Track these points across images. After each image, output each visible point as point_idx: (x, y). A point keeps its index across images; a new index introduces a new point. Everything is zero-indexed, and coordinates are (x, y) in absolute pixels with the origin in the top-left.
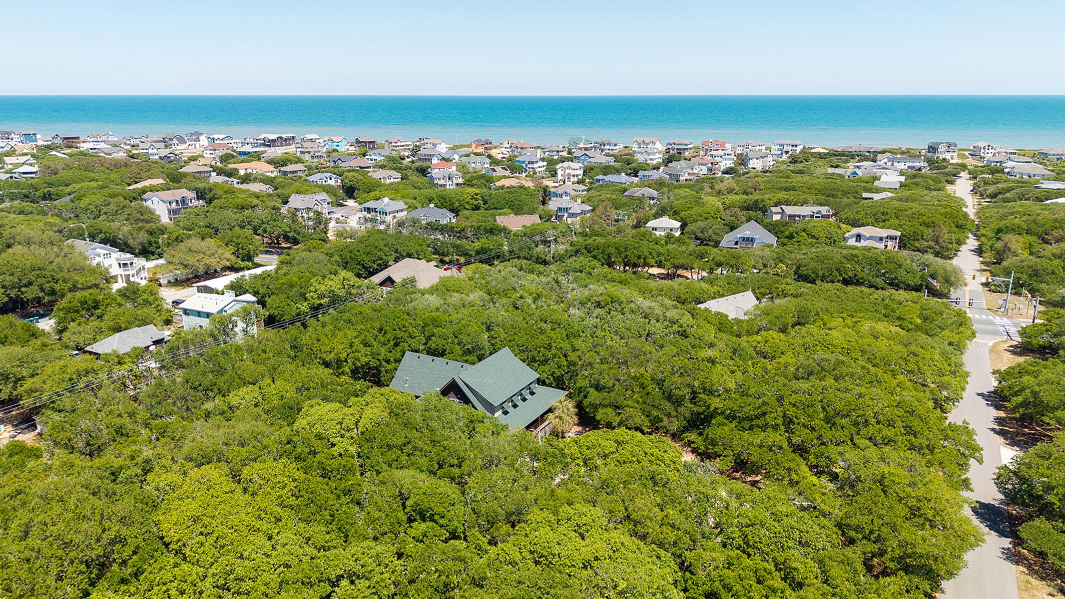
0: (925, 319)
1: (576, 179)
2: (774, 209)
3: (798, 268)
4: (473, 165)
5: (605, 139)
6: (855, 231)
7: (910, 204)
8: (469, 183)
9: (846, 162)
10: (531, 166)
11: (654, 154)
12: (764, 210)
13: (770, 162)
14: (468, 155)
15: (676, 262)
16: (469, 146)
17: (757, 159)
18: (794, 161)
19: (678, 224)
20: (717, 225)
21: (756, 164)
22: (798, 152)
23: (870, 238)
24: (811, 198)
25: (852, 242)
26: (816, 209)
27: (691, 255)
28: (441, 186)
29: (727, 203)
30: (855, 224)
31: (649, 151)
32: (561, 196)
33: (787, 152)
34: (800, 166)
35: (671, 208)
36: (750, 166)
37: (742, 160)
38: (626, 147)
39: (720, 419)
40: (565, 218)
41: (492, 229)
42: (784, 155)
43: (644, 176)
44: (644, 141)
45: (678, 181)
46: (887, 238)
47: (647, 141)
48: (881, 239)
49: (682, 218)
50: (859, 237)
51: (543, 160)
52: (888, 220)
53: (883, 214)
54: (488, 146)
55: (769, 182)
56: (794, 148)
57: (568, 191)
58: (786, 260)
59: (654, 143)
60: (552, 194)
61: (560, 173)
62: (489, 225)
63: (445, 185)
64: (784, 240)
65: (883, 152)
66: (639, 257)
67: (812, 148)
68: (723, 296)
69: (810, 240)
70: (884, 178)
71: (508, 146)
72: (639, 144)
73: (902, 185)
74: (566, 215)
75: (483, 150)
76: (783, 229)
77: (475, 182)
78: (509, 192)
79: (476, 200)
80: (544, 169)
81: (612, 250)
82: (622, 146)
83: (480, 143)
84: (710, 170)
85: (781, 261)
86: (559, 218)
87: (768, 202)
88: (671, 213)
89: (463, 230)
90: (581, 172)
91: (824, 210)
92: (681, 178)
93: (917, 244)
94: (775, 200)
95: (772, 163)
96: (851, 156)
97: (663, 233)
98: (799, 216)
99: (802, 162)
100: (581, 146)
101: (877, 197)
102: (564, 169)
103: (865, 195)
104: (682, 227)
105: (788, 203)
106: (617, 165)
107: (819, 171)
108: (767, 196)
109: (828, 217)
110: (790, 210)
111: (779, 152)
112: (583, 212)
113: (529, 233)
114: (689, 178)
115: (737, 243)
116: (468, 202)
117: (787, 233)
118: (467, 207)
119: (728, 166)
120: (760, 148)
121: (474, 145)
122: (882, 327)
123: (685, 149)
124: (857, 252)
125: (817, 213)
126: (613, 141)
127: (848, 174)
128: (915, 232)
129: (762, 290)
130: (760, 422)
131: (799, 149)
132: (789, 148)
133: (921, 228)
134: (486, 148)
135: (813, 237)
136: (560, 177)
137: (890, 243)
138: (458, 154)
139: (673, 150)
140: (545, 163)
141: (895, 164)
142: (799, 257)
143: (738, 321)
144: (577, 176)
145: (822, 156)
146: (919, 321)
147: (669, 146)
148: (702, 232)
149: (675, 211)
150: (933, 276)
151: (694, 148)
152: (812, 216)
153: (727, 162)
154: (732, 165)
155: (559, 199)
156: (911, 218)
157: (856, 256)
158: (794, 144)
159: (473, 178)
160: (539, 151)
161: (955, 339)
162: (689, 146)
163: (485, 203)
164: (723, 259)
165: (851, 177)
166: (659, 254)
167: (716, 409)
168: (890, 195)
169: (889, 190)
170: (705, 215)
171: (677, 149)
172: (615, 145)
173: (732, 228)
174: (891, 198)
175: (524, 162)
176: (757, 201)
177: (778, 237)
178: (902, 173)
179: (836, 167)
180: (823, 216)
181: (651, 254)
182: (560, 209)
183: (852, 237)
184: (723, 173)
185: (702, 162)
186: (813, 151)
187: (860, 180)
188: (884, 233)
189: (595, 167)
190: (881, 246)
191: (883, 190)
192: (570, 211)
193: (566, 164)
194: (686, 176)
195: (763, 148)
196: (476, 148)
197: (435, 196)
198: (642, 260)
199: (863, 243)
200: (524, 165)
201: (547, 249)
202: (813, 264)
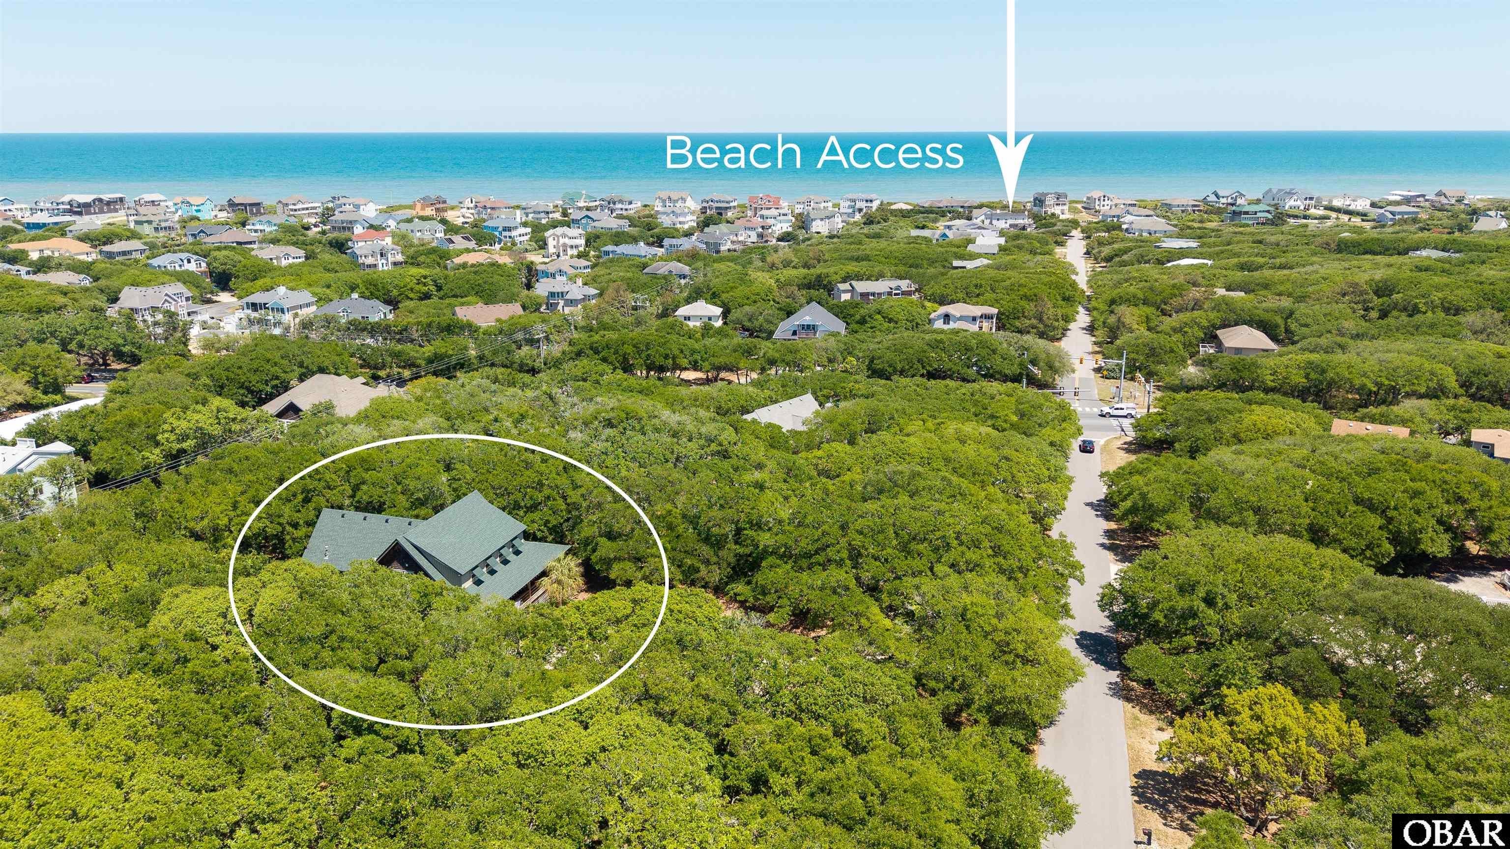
0: (1022, 415)
1: (575, 252)
2: (842, 287)
3: (872, 361)
4: (419, 234)
5: (614, 194)
6: (943, 310)
7: (1009, 273)
8: (412, 261)
9: (935, 221)
10: (507, 234)
11: (684, 214)
12: (830, 289)
13: (838, 223)
14: (410, 221)
15: (717, 361)
16: (412, 207)
17: (822, 219)
18: (869, 221)
19: (718, 311)
20: (769, 310)
21: (820, 227)
22: (874, 209)
23: (961, 318)
24: (887, 271)
25: (939, 324)
26: (894, 283)
27: (735, 351)
28: (369, 266)
29: (783, 279)
30: (942, 301)
31: (678, 211)
32: (553, 276)
33: (860, 210)
34: (876, 228)
35: (709, 289)
36: (814, 230)
37: (803, 222)
38: (646, 206)
39: (771, 560)
40: (560, 307)
41: (449, 326)
42: (857, 214)
43: (671, 246)
44: (669, 198)
45: (718, 252)
46: (981, 317)
47: (674, 197)
48: (974, 319)
49: (723, 303)
50: (947, 318)
51: (525, 224)
52: (983, 295)
53: (976, 286)
54: (441, 206)
55: (836, 250)
56: (869, 204)
57: (564, 269)
58: (856, 352)
59: (684, 200)
60: (540, 274)
61: (551, 243)
62: (445, 320)
63: (375, 266)
64: (855, 326)
65: (980, 207)
66: (666, 357)
67: (892, 204)
68: (776, 402)
69: (886, 325)
70: (980, 241)
71: (472, 205)
72: (664, 201)
73: (1002, 249)
74: (562, 303)
75: (434, 213)
76: (852, 311)
77: (422, 259)
78: (475, 273)
79: (425, 285)
80: (527, 238)
81: (629, 349)
82: (639, 204)
83: (427, 202)
84: (760, 236)
85: (850, 353)
86: (551, 307)
87: (834, 277)
88: (708, 296)
89: (406, 330)
90: (582, 242)
91: (904, 284)
92: (723, 248)
93: (1017, 323)
94: (843, 274)
95: (840, 225)
96: (940, 212)
97: (698, 324)
98: (873, 294)
99: (879, 222)
100: (581, 204)
101: (970, 265)
102: (556, 237)
103: (956, 263)
104: (725, 314)
105: (859, 277)
106: (634, 231)
107: (901, 234)
108: (832, 270)
109: (909, 293)
110: (862, 287)
111: (851, 211)
112: (586, 298)
113: (506, 330)
114: (732, 247)
115: (795, 333)
116: (412, 289)
117: (858, 317)
118: (411, 295)
119: (785, 230)
120: (826, 204)
121: (419, 206)
122: (969, 428)
123: (727, 208)
124: (942, 336)
125: (897, 289)
126: (627, 197)
127: (937, 236)
128: (1014, 309)
129: (825, 392)
130: (820, 558)
131: (875, 205)
132: (862, 205)
133: (1023, 303)
134: (437, 210)
135: (890, 321)
136: (551, 250)
137: (986, 325)
138: (395, 220)
139: (711, 208)
140: (529, 230)
141: (995, 222)
142: (872, 346)
143: (794, 433)
144: (577, 247)
145: (904, 214)
146: (1015, 418)
147: (705, 204)
148: (750, 320)
149: (714, 293)
150: (1034, 362)
151: (739, 206)
152: (890, 294)
153: (783, 225)
154: (790, 229)
155: (550, 280)
156: (1010, 289)
157: (941, 341)
158: (869, 198)
159: (418, 254)
160: (518, 212)
161: (1057, 437)
162: (732, 204)
163: (439, 288)
164: (777, 355)
165: (941, 240)
166: (693, 352)
167: (766, 547)
168: (986, 262)
169: (986, 255)
170: (753, 298)
171: (717, 208)
172: (630, 203)
173: (789, 314)
174: (988, 266)
175: (496, 228)
176: (819, 276)
177: (848, 324)
178: (1002, 233)
179: (923, 227)
180: (904, 293)
181: (682, 351)
182: (552, 294)
183: (939, 317)
184: (779, 240)
185: (749, 225)
186: (893, 207)
187: (951, 244)
188: (977, 311)
189: (602, 234)
190: (974, 328)
191: (978, 256)
192: (568, 297)
193: (559, 230)
194: (729, 245)
195: (830, 204)
196: (423, 209)
197: (359, 281)
198: (670, 361)
199: (952, 325)
200: (497, 233)
201: (535, 352)
202: (889, 355)
